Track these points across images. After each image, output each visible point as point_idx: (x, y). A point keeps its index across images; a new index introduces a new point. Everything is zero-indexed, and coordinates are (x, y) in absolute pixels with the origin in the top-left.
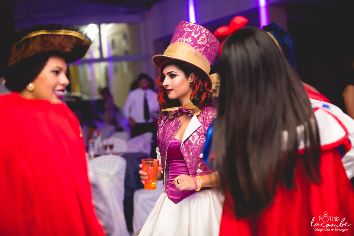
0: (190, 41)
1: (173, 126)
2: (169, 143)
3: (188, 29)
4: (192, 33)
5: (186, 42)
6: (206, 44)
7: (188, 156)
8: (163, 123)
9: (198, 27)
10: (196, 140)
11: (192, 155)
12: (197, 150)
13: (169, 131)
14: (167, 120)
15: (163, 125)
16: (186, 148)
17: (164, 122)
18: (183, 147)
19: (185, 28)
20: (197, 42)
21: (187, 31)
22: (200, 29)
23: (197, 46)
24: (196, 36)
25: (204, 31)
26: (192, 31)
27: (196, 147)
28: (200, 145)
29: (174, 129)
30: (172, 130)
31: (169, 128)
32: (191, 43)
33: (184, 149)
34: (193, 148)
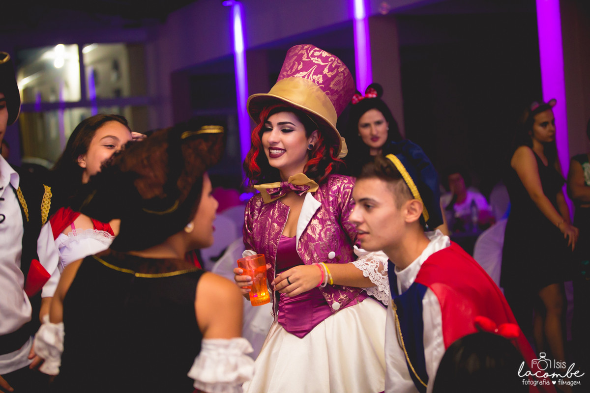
0: (321, 81)
1: (277, 216)
2: (276, 244)
3: (319, 60)
4: (325, 69)
5: (314, 81)
6: (341, 90)
7: (311, 260)
8: (258, 215)
9: (335, 60)
10: (319, 231)
11: (316, 257)
12: (324, 247)
13: (271, 225)
14: (263, 209)
15: (258, 217)
16: (304, 248)
17: (259, 213)
18: (300, 247)
19: (315, 57)
20: (330, 84)
21: (316, 62)
22: (338, 64)
23: (328, 91)
24: (329, 75)
25: (343, 69)
26: (325, 66)
27: (321, 243)
28: (328, 239)
29: (279, 220)
30: (277, 223)
31: (270, 220)
32: (321, 84)
33: (303, 250)
34: (317, 246)
